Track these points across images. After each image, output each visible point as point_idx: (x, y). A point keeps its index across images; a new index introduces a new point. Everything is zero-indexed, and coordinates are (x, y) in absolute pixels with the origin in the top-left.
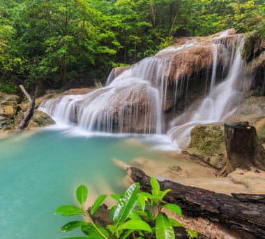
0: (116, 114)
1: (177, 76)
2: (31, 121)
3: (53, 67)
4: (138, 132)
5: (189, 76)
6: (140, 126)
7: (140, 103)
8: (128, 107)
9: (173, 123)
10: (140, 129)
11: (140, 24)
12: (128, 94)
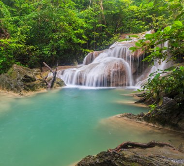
0: (109, 76)
1: (138, 55)
2: (55, 84)
3: (53, 51)
4: (120, 86)
5: (144, 55)
6: (121, 82)
7: (121, 69)
8: (115, 72)
9: (138, 80)
10: (122, 84)
11: (98, 25)
12: (114, 65)
